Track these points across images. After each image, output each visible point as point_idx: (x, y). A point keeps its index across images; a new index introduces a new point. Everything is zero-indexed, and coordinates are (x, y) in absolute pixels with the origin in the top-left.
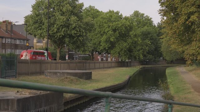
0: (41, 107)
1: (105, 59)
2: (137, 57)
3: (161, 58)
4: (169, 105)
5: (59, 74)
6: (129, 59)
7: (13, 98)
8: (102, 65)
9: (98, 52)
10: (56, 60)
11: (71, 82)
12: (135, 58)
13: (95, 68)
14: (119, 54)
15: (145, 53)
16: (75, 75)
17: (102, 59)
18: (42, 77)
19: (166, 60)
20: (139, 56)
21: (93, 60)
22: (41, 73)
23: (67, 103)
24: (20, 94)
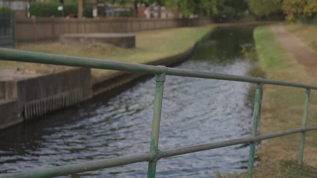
0: (55, 93)
1: (156, 14)
2: (208, 11)
3: (247, 12)
4: (256, 85)
5: (82, 40)
6: (195, 13)
7: (10, 79)
8: (151, 24)
9: (145, 3)
10: (76, 17)
11: (103, 52)
12: (205, 12)
13: (140, 30)
14: (179, 6)
15: (221, 4)
16: (109, 41)
17: (152, 16)
18: (56, 45)
19: (254, 15)
20: (211, 10)
21: (137, 16)
22: (54, 39)
23: (97, 85)
24: (23, 73)
